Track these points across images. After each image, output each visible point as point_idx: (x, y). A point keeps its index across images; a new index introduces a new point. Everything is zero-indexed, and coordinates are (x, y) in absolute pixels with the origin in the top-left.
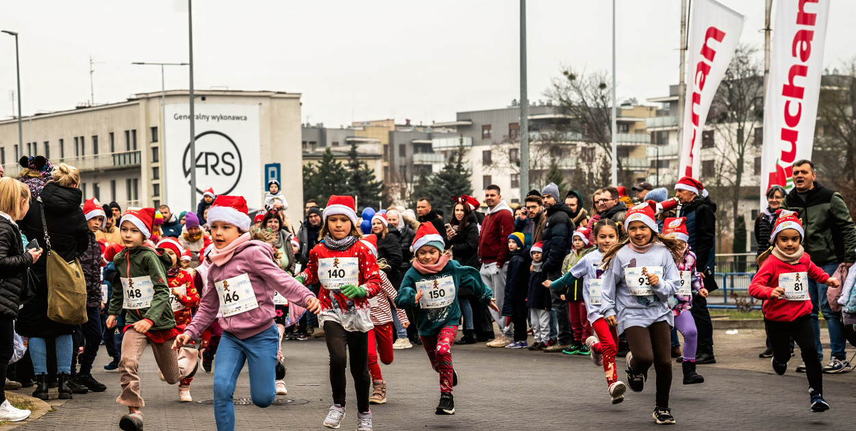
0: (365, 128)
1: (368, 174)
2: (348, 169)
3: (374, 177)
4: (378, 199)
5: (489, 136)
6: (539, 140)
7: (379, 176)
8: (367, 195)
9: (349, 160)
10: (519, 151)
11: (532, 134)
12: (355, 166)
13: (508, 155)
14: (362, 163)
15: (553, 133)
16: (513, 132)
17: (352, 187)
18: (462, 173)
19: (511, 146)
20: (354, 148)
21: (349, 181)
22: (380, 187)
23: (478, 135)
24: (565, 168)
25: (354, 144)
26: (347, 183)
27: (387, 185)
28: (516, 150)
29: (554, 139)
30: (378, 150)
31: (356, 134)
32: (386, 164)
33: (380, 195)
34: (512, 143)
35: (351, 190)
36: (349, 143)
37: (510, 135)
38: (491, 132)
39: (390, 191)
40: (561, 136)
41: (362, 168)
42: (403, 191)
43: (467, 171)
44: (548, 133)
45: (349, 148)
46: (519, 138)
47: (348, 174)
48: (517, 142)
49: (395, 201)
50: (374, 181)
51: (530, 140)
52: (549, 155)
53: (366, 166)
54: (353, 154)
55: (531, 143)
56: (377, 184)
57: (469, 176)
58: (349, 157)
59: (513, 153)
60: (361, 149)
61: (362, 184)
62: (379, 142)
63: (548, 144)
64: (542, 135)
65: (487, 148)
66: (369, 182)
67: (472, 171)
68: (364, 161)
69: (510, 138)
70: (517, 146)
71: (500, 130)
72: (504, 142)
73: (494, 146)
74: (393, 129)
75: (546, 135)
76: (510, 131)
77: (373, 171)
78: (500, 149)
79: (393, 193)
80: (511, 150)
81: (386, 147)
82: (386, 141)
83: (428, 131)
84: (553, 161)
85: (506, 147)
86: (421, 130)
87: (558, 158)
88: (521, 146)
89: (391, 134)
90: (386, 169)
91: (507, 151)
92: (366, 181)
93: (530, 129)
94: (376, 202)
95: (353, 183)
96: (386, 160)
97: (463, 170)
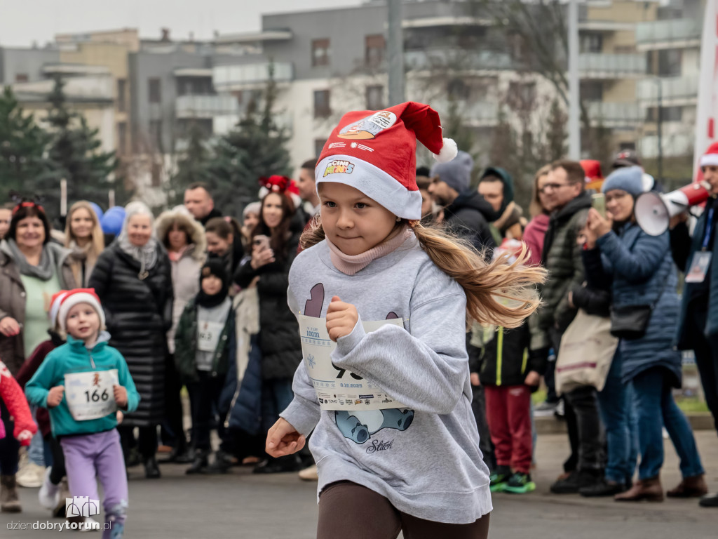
0: (80, 47)
1: (87, 138)
2: (46, 127)
3: (98, 144)
4: (107, 186)
5: (325, 61)
6: (424, 68)
7: (108, 142)
8: (85, 179)
9: (49, 110)
10: (386, 91)
11: (412, 56)
12: (61, 121)
13: (363, 99)
14: (75, 115)
15: (453, 54)
16: (373, 53)
17: (56, 164)
18: (273, 134)
19: (370, 81)
20: (59, 85)
21: (51, 151)
22: (110, 162)
23: (304, 59)
24: (475, 123)
25: (58, 77)
26: (46, 155)
27: (126, 159)
28: (379, 88)
29: (455, 66)
30: (106, 89)
31: (63, 59)
32: (122, 117)
33: (111, 177)
34: (370, 73)
35: (52, 169)
36: (48, 76)
37: (368, 58)
38: (330, 52)
39: (130, 170)
40: (467, 60)
41: (75, 124)
42: (156, 171)
43: (282, 131)
44: (444, 54)
45: (48, 86)
46: (385, 65)
47: (48, 138)
48: (381, 72)
49: (141, 190)
50: (99, 152)
51: (407, 69)
52: (445, 95)
53: (83, 122)
54: (56, 99)
55: (410, 74)
56: (104, 158)
57: (287, 139)
58: (50, 105)
59: (374, 95)
60: (73, 87)
61: (76, 157)
62: (108, 75)
63: (443, 76)
64: (431, 59)
65: (322, 84)
66: (89, 154)
67: (291, 129)
68: (79, 111)
69: (368, 65)
70: (382, 79)
71: (349, 48)
72: (356, 72)
73: (335, 81)
74: (135, 47)
75: (438, 59)
76: (368, 50)
77: (96, 131)
78: (348, 87)
79: (136, 174)
80: (369, 89)
81: (121, 83)
82: (121, 71)
83: (205, 52)
84: (452, 110)
85: (360, 82)
86: (191, 50)
87: (461, 104)
88: (390, 81)
89: (132, 58)
90: (121, 127)
91: (362, 90)
92: (83, 151)
93: (407, 46)
94: (102, 192)
95: (57, 154)
96: (121, 109)
97: (275, 129)
